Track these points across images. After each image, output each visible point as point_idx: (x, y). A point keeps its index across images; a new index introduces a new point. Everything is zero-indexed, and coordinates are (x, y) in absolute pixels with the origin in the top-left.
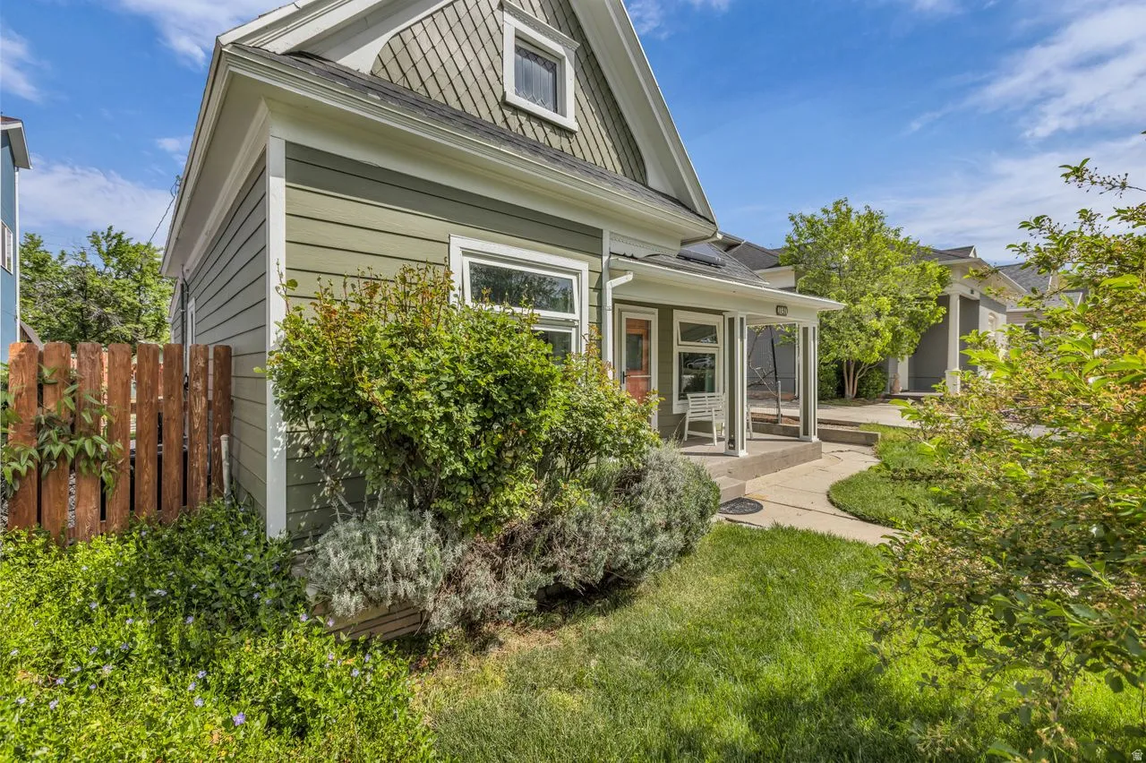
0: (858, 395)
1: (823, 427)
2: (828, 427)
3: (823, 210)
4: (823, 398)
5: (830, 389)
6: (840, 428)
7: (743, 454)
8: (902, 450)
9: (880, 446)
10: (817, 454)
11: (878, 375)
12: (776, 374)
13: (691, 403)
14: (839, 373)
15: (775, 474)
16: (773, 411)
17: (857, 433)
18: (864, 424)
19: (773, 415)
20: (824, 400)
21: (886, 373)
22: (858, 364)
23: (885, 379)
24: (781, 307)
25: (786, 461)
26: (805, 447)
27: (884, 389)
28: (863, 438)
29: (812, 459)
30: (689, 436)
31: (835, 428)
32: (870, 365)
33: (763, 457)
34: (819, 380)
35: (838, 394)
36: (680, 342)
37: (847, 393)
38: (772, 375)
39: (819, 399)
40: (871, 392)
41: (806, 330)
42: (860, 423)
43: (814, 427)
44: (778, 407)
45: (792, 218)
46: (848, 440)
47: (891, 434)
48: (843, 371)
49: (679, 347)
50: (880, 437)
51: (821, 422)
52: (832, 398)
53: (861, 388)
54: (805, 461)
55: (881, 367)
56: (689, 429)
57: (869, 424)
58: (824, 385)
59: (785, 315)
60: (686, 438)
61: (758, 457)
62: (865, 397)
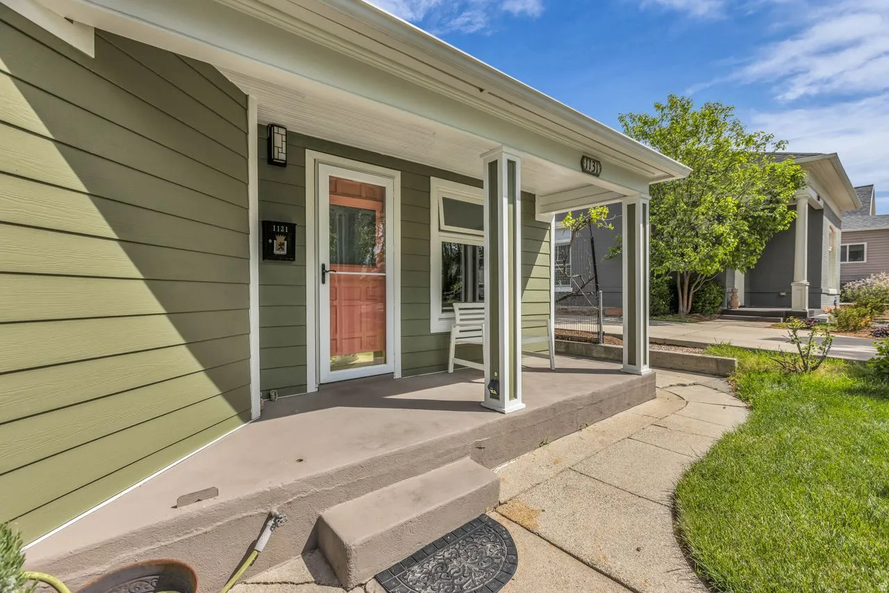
0: (693, 311)
1: (656, 349)
2: (664, 349)
3: (656, 106)
4: (656, 314)
5: (663, 304)
6: (679, 351)
7: (513, 406)
8: (776, 387)
9: (741, 378)
10: (648, 390)
11: (715, 289)
12: (597, 282)
13: (458, 317)
14: (673, 287)
15: (577, 434)
16: (593, 328)
17: (704, 358)
18: (712, 345)
19: (593, 333)
20: (656, 315)
21: (724, 287)
22: (694, 275)
23: (722, 294)
24: (588, 158)
25: (599, 407)
26: (631, 384)
27: (721, 304)
28: (713, 366)
29: (641, 401)
30: (456, 366)
31: (673, 350)
32: (706, 278)
33: (554, 408)
34: (651, 294)
35: (670, 309)
36: (443, 227)
37: (681, 308)
38: (592, 283)
39: (651, 315)
40: (708, 307)
41: (631, 208)
42: (706, 345)
43: (643, 350)
44: (599, 323)
45: (621, 119)
46: (694, 368)
47: (751, 361)
48: (676, 284)
49: (441, 235)
50: (736, 365)
51: (654, 342)
52: (664, 314)
53: (696, 302)
54: (630, 405)
55: (718, 280)
56: (456, 356)
57: (719, 346)
58: (657, 299)
59: (597, 175)
60: (451, 369)
61: (545, 410)
62: (701, 313)
